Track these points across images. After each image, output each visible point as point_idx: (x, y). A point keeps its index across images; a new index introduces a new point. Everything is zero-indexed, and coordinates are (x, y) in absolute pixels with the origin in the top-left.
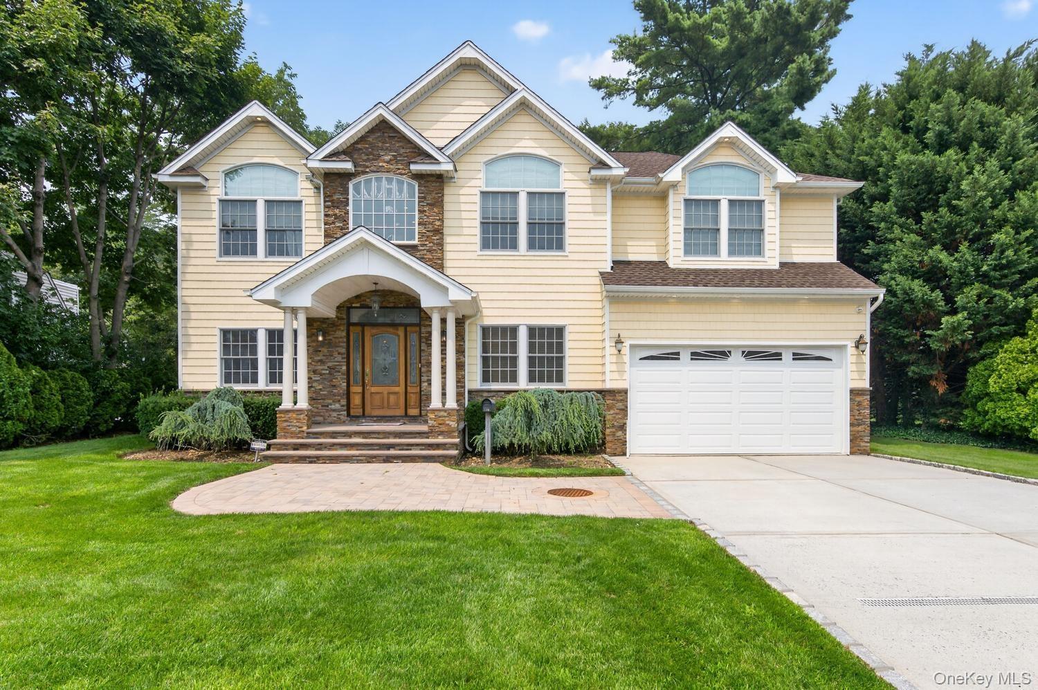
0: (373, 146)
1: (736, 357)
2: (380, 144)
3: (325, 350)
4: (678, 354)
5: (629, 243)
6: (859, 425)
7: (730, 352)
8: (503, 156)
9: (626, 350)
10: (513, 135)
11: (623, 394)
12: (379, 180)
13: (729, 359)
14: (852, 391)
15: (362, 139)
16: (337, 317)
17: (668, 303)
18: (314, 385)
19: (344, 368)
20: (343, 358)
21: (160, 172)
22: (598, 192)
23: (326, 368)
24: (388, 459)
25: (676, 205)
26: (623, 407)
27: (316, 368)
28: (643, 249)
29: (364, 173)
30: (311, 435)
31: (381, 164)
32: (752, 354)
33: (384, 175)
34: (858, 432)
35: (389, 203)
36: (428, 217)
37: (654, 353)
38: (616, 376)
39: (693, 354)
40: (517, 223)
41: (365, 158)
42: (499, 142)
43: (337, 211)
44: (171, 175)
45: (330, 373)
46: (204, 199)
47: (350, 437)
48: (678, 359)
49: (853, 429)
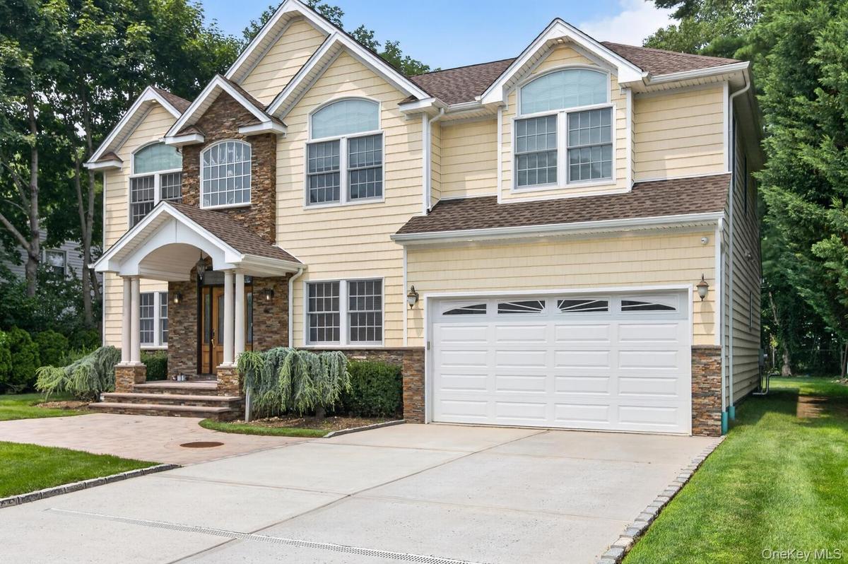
0: (218, 115)
1: (552, 308)
2: (223, 112)
3: (182, 311)
4: (484, 306)
5: (467, 178)
6: (706, 396)
7: (543, 303)
8: (326, 104)
9: (423, 304)
10: (334, 80)
11: (421, 354)
12: (223, 146)
13: (543, 311)
14: (695, 350)
15: (210, 110)
16: (191, 280)
17: (468, 248)
18: (175, 344)
19: (196, 328)
20: (195, 319)
21: (89, 161)
22: (415, 128)
23: (183, 328)
24: (171, 413)
25: (506, 129)
26: (420, 369)
27: (177, 328)
28: (481, 184)
29: (211, 141)
30: (137, 390)
31: (223, 131)
32: (571, 304)
33: (227, 141)
34: (705, 405)
35: (230, 167)
36: (259, 176)
37: (459, 306)
38: (413, 333)
39: (500, 306)
40: (339, 172)
41: (212, 127)
42: (324, 90)
43: (191, 181)
44: (96, 163)
45: (186, 334)
46: (119, 179)
47: (162, 393)
48: (485, 312)
49: (695, 401)
